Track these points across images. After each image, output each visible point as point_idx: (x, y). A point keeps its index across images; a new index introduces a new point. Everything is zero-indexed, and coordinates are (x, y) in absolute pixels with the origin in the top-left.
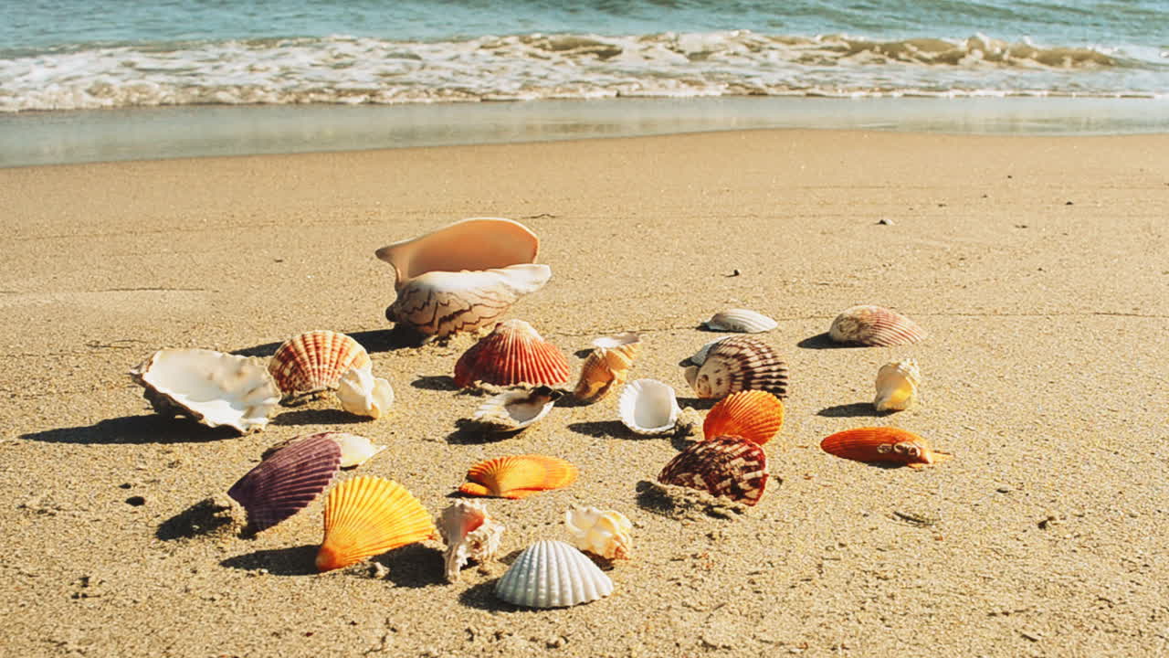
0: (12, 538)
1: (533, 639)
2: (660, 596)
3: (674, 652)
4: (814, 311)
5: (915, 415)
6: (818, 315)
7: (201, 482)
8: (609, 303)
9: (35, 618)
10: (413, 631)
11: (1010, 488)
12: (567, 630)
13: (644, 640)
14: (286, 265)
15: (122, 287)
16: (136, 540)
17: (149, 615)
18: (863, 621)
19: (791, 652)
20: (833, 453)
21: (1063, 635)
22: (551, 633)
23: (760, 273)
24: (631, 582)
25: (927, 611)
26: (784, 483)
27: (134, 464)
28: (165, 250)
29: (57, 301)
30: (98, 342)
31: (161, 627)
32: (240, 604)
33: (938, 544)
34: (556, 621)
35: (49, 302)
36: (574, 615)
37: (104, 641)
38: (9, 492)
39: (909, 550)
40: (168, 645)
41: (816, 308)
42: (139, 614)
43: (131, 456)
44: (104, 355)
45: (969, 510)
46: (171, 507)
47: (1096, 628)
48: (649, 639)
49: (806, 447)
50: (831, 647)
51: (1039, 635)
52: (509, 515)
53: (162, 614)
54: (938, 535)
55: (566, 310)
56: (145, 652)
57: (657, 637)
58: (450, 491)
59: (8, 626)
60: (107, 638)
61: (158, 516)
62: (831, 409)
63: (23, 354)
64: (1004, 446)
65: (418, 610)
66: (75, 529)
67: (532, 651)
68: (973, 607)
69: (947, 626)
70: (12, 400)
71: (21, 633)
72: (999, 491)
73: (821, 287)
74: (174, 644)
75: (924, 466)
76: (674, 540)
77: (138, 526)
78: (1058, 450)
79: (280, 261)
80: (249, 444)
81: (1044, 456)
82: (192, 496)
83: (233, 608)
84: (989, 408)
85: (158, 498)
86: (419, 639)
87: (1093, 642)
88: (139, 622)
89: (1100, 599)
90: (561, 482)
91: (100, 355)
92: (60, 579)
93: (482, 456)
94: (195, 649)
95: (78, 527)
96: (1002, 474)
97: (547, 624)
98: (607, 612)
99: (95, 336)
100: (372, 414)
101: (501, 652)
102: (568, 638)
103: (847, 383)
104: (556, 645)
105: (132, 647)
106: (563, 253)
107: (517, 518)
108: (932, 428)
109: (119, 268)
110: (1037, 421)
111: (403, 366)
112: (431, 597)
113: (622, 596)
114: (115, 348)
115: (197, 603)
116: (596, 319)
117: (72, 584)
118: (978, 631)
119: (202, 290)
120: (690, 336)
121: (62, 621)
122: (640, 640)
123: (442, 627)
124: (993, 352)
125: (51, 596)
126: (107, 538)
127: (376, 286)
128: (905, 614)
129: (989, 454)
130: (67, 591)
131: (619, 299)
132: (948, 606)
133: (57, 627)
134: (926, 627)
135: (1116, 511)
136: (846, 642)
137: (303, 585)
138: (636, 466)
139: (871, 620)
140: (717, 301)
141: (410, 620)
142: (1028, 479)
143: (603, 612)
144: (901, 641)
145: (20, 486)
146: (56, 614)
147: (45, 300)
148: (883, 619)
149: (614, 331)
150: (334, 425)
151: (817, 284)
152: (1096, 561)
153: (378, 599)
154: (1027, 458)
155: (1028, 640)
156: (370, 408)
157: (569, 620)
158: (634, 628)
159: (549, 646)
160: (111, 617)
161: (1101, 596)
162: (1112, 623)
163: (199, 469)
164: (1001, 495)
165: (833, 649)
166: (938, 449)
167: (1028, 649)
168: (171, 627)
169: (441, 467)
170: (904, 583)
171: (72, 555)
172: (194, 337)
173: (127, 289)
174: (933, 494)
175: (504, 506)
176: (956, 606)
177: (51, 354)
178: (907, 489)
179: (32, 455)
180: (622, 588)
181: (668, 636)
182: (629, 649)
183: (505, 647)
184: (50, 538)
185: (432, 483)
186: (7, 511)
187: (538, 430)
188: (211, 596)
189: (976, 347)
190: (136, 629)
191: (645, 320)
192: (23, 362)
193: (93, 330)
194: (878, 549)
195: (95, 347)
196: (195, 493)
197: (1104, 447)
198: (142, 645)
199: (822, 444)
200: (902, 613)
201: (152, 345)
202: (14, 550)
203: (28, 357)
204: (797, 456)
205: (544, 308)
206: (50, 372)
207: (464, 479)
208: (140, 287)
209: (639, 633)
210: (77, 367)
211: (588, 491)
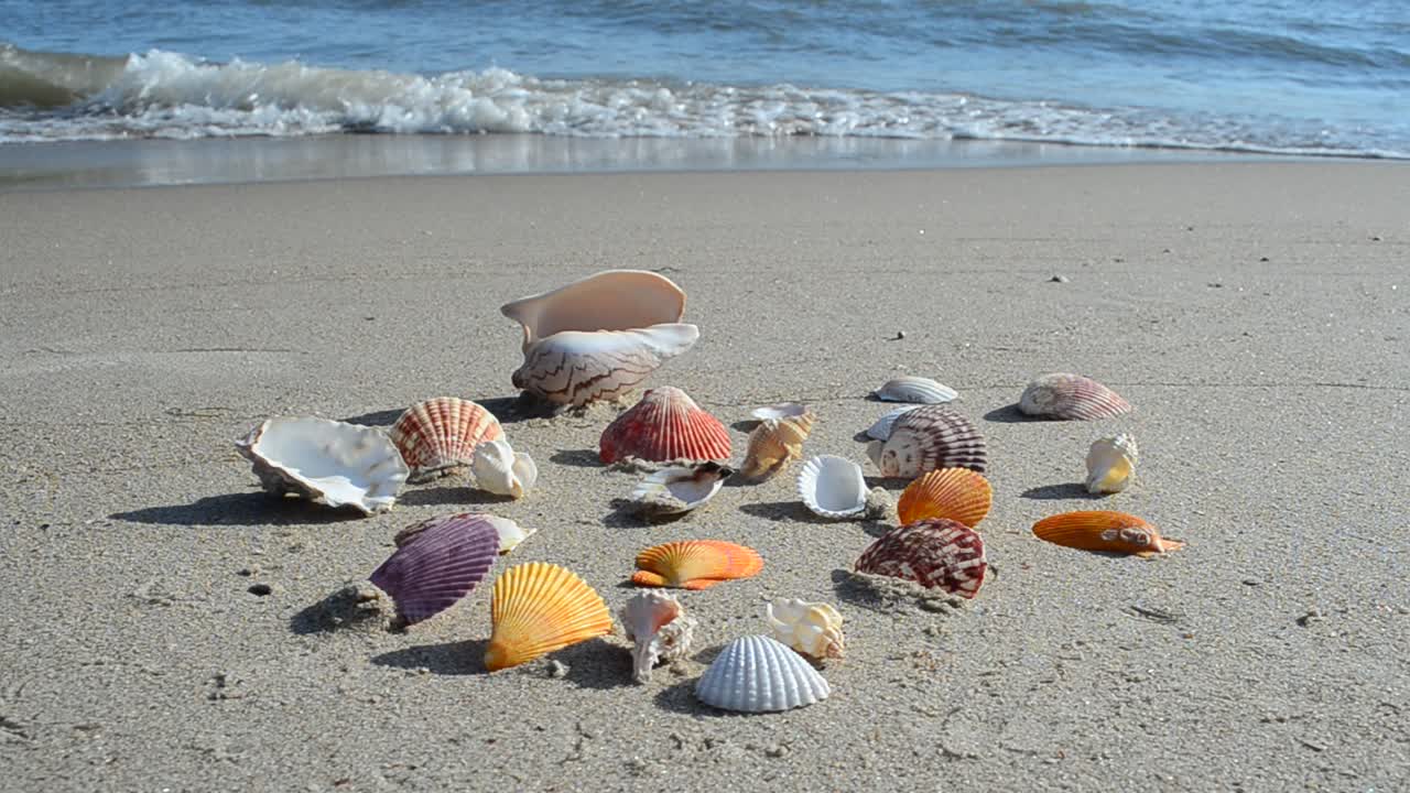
0: (125, 631)
1: (749, 747)
2: (883, 699)
3: (913, 762)
4: (996, 380)
5: (1133, 497)
6: (1001, 384)
7: (330, 569)
8: (759, 369)
9: (170, 722)
10: (609, 737)
11: (1257, 580)
12: (786, 737)
13: (876, 749)
14: (379, 323)
15: (194, 347)
16: (269, 634)
17: (302, 719)
18: (1121, 728)
19: (1047, 763)
20: (1050, 540)
21: (1349, 744)
22: (768, 740)
23: (927, 336)
24: (848, 683)
25: (1192, 717)
26: (999, 573)
27: (248, 548)
28: (236, 306)
29: (123, 364)
30: (180, 410)
31: (319, 732)
32: (404, 706)
33: (1187, 642)
34: (772, 726)
35: (113, 363)
36: (790, 720)
37: (256, 748)
38: (111, 579)
39: (1156, 649)
40: (331, 753)
41: (998, 376)
42: (291, 718)
43: (243, 540)
44: (189, 425)
45: (1215, 604)
46: (301, 596)
47: (1385, 737)
48: (882, 748)
49: (1018, 533)
50: (1091, 756)
51: (1323, 744)
52: (693, 608)
53: (317, 717)
54: (1186, 633)
55: (713, 376)
56: (306, 761)
57: (890, 745)
58: (619, 581)
59: (142, 731)
60: (259, 744)
61: (289, 607)
62: (1036, 490)
63: (95, 423)
64: (1241, 533)
65: (611, 714)
66: (196, 621)
67: (752, 760)
68: (1242, 712)
69: (1217, 734)
70: (93, 474)
71: (159, 739)
72: (1245, 583)
73: (999, 352)
74: (338, 751)
75: (1156, 554)
76: (888, 637)
77: (268, 618)
78: (1304, 538)
79: (372, 319)
80: (377, 526)
81: (1288, 544)
82: (324, 584)
83: (398, 711)
84: (1216, 490)
85: (285, 587)
86: (618, 747)
87: (1385, 752)
88: (291, 726)
89: (1384, 705)
90: (746, 570)
91: (185, 424)
92: (190, 678)
93: (648, 541)
94: (363, 757)
95: (199, 619)
96: (1245, 564)
97: (762, 730)
98: (826, 717)
99: (175, 403)
100: (512, 494)
101: (716, 761)
102: (789, 746)
103: (1049, 460)
104: (777, 754)
105: (291, 755)
106: (695, 312)
107: (702, 611)
108: (1156, 512)
109: (187, 326)
110: (1274, 504)
111: (537, 439)
112: (622, 699)
113: (840, 699)
114: (200, 416)
115: (354, 706)
116: (748, 388)
117: (206, 684)
118: (1253, 739)
119: (287, 351)
120: (860, 406)
121: (203, 725)
122: (872, 749)
123: (641, 733)
124: (1209, 427)
125: (184, 697)
126: (236, 631)
127: (487, 348)
128: (1167, 720)
129: (1227, 542)
130: (201, 692)
131: (771, 364)
132: (1214, 712)
133: (198, 732)
134: (1193, 735)
135: (1382, 606)
136: (1106, 752)
137: (472, 686)
138: (827, 553)
139: (1129, 727)
140: (883, 368)
141: (603, 725)
142: (1276, 570)
143: (823, 717)
144: (1168, 750)
145: (121, 573)
146: (193, 716)
147: (108, 362)
148: (1143, 726)
149: (771, 400)
150: (472, 506)
151: (993, 348)
152: (1370, 661)
153: (562, 701)
154: (1270, 547)
155: (1311, 751)
156: (511, 485)
157: (786, 726)
158: (862, 735)
159: (769, 755)
160: (259, 721)
161: (1384, 701)
162: (1402, 732)
163: (325, 555)
164: (1249, 587)
165: (1093, 759)
166: (1167, 536)
167: (1314, 760)
168: (331, 733)
169: (604, 552)
170: (1159, 686)
171: (199, 651)
172: (290, 405)
173: (202, 350)
174: (1170, 586)
175: (685, 597)
176: (1223, 711)
177: (128, 423)
178: (1141, 580)
179: (128, 537)
180: (839, 691)
181: (903, 745)
182: (861, 759)
183: (719, 756)
184: (169, 631)
185: (598, 572)
186: (113, 601)
187: (707, 512)
188: (369, 698)
189: (1188, 421)
190: (290, 734)
191: (806, 389)
192: (96, 432)
193: (171, 396)
194: (1122, 648)
195: (178, 415)
196: (326, 581)
197: (1354, 534)
198: (301, 753)
199: (1033, 529)
200: (1162, 719)
201: (244, 414)
202: (131, 646)
203: (102, 427)
204: (1009, 544)
205: (687, 375)
206: (130, 443)
207: (632, 566)
208: (216, 346)
209: (869, 741)
210: (161, 437)
211: (778, 581)
